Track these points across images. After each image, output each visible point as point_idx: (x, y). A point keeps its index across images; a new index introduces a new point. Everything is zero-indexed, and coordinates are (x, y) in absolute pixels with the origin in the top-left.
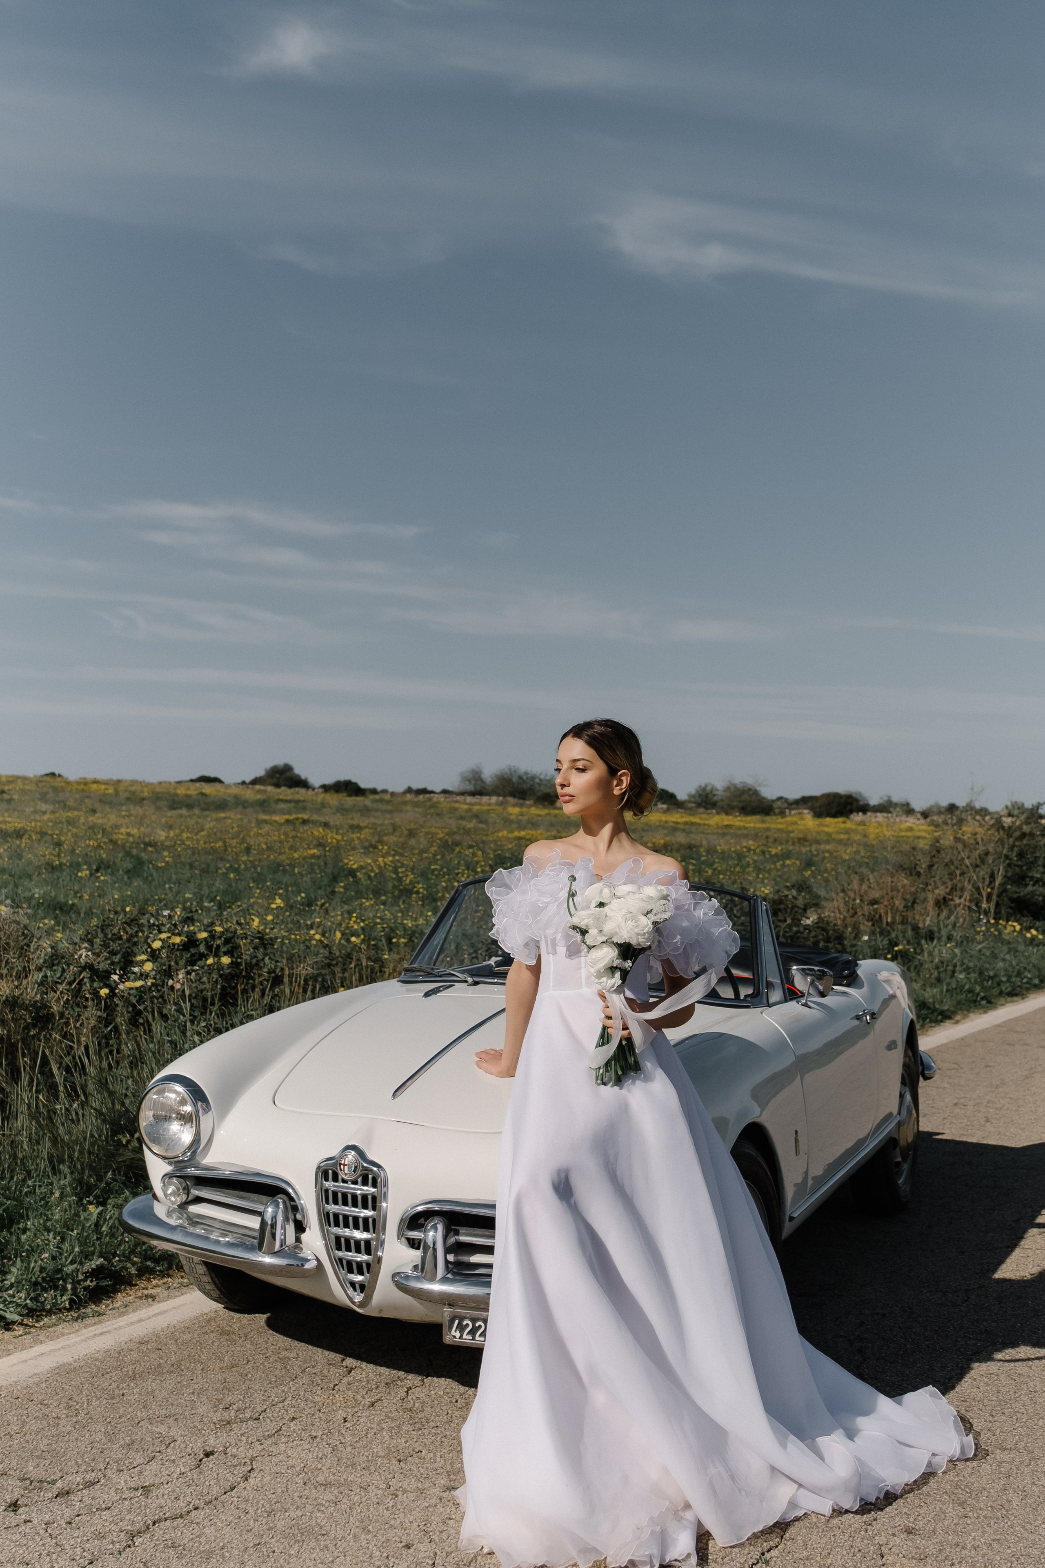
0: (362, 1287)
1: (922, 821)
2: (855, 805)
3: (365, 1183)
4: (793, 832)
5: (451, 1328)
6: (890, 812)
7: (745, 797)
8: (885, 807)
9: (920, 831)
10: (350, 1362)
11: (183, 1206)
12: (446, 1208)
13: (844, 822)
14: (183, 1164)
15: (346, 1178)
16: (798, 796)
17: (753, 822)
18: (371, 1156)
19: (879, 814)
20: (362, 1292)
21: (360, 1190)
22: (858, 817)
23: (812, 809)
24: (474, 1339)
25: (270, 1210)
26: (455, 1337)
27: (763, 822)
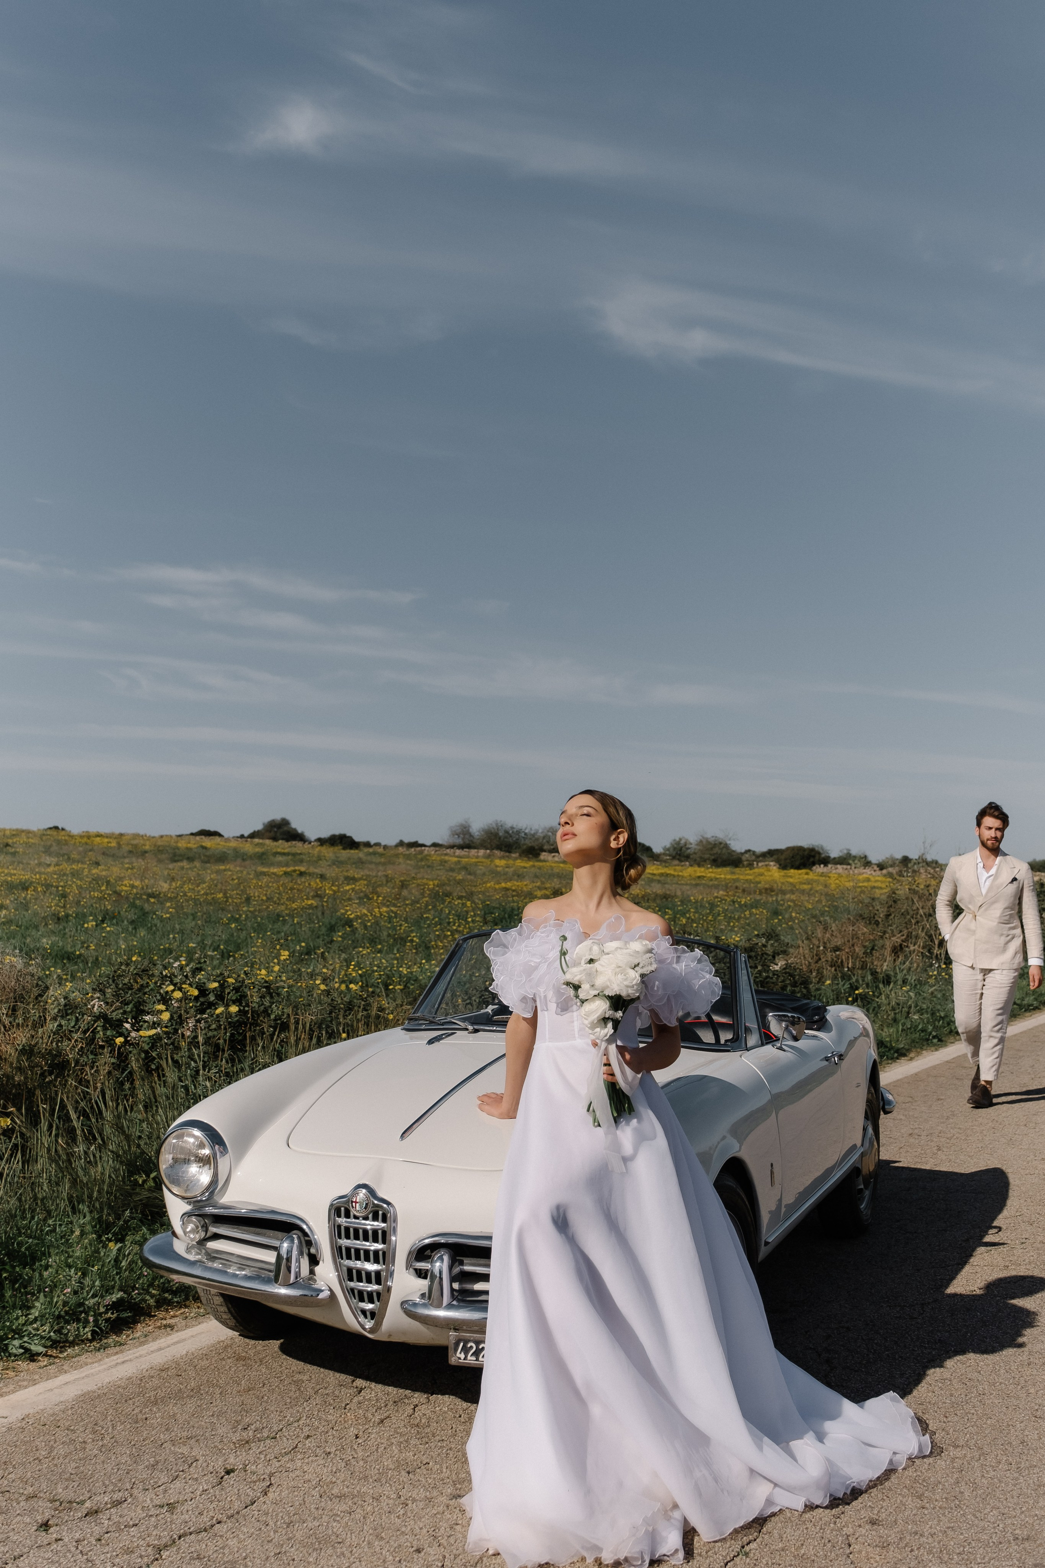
0: (373, 1315)
1: (878, 873)
2: (817, 858)
3: (375, 1218)
4: (760, 883)
5: (456, 1350)
6: (849, 864)
7: (716, 850)
8: (845, 860)
9: (876, 881)
10: (360, 1382)
11: (202, 1242)
12: (451, 1240)
13: (807, 874)
14: (201, 1204)
15: (357, 1214)
16: (765, 849)
17: (724, 874)
18: (381, 1194)
19: (839, 866)
20: (372, 1319)
21: (370, 1225)
22: (820, 869)
23: (778, 861)
24: (477, 1360)
25: (285, 1245)
26: (460, 1358)
27: (733, 873)
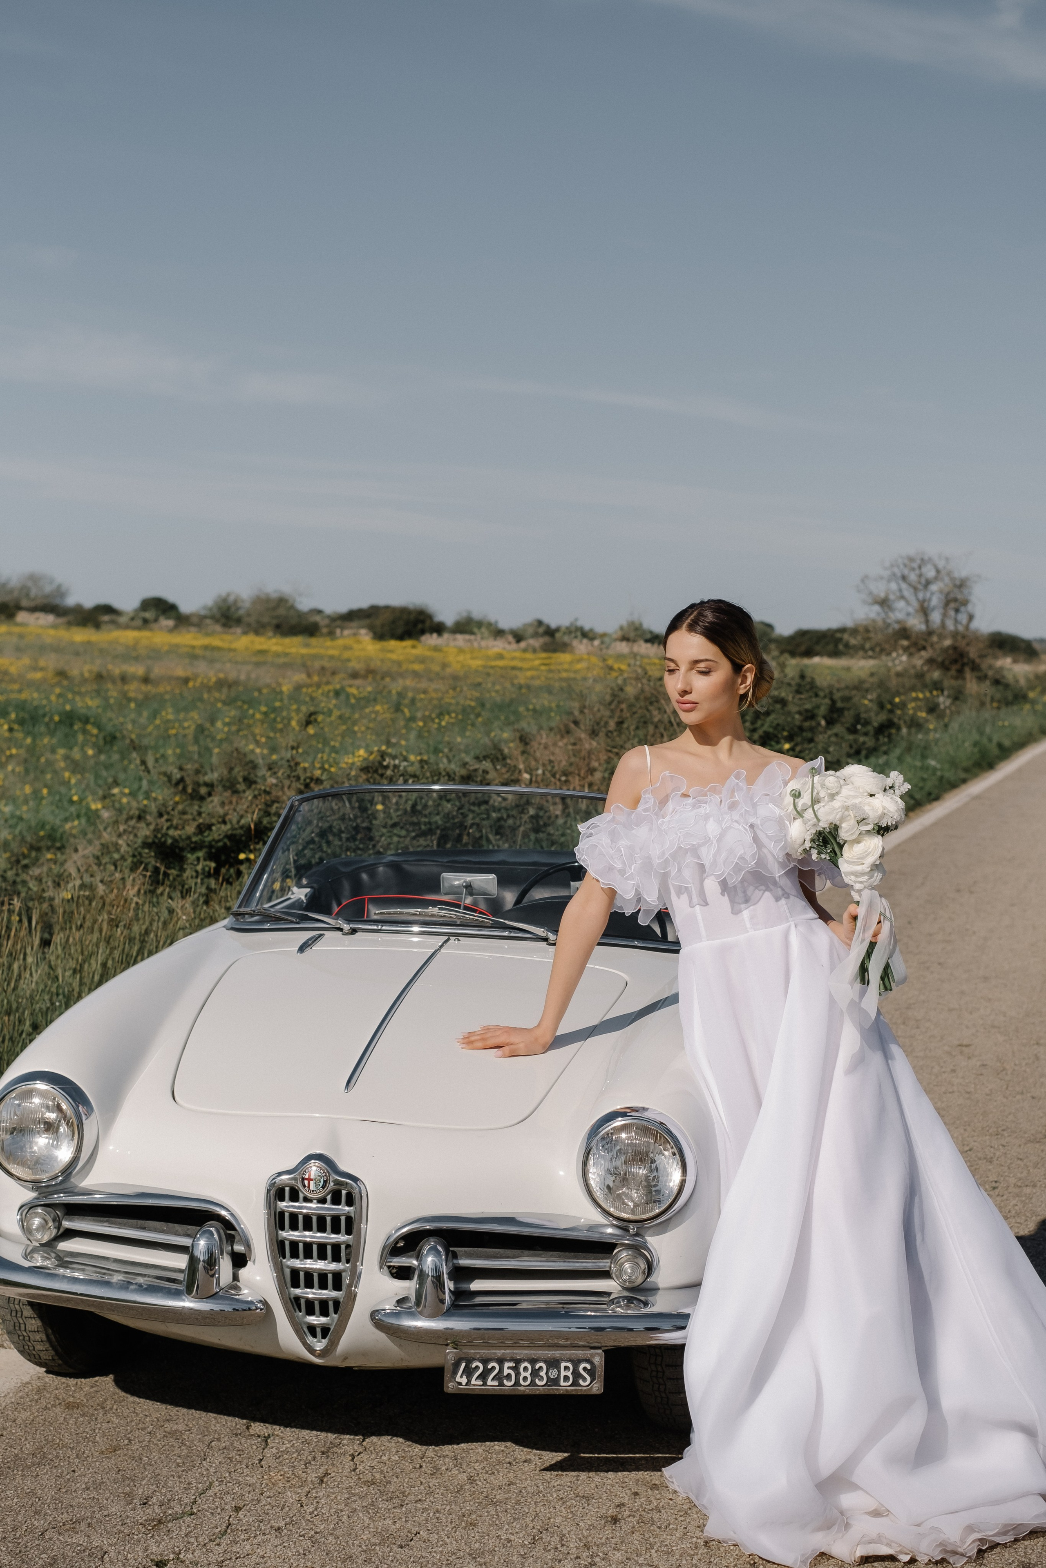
0: (325, 1331)
3: (336, 1200)
5: (455, 1373)
11: (50, 1245)
12: (442, 1225)
14: (50, 1189)
15: (309, 1195)
18: (343, 1167)
20: (324, 1337)
21: (329, 1209)
24: (485, 1384)
25: (202, 1243)
26: (460, 1384)
